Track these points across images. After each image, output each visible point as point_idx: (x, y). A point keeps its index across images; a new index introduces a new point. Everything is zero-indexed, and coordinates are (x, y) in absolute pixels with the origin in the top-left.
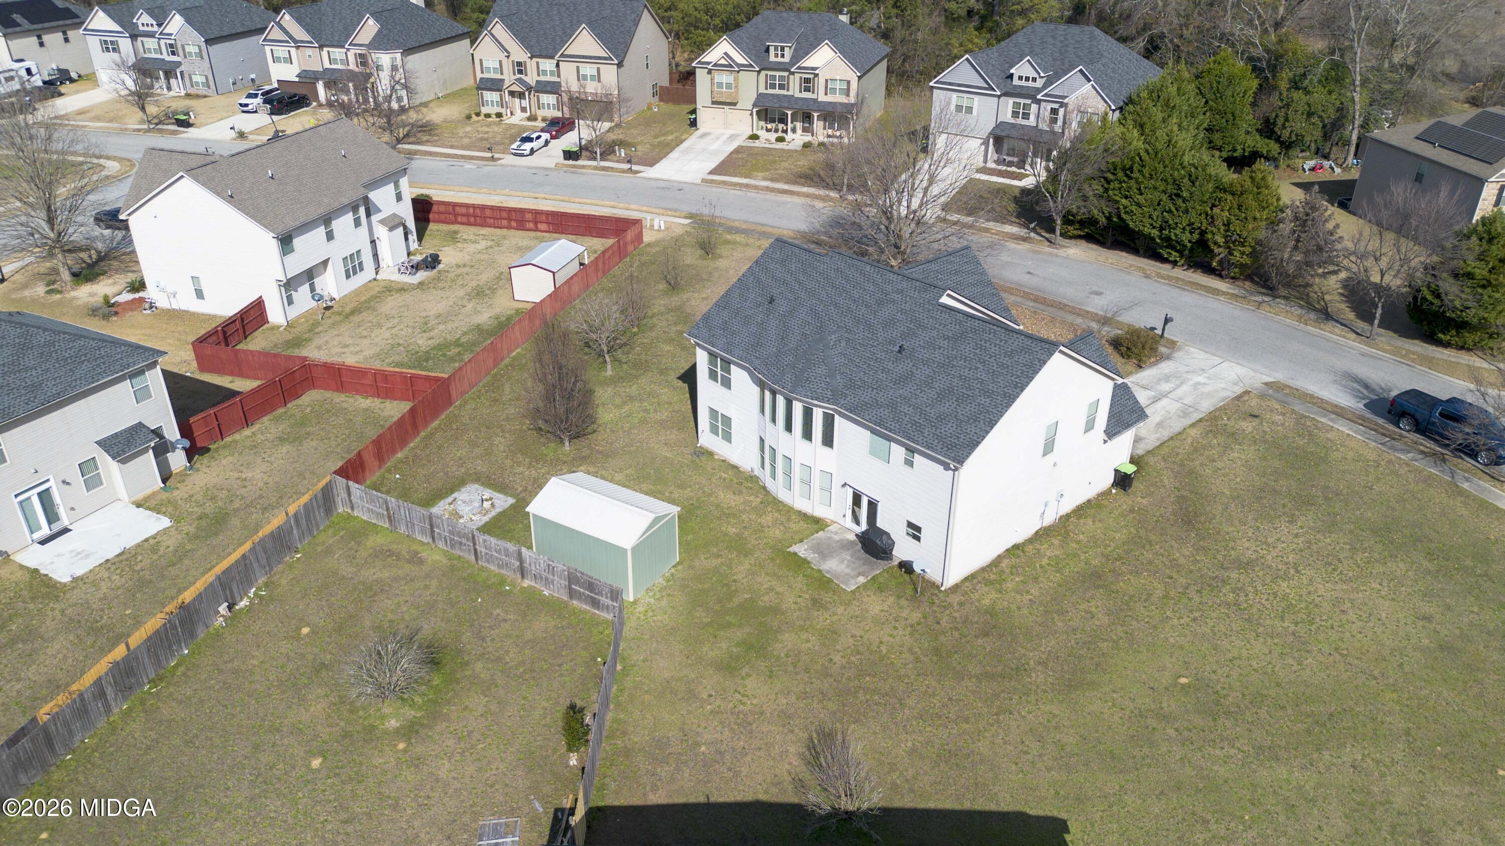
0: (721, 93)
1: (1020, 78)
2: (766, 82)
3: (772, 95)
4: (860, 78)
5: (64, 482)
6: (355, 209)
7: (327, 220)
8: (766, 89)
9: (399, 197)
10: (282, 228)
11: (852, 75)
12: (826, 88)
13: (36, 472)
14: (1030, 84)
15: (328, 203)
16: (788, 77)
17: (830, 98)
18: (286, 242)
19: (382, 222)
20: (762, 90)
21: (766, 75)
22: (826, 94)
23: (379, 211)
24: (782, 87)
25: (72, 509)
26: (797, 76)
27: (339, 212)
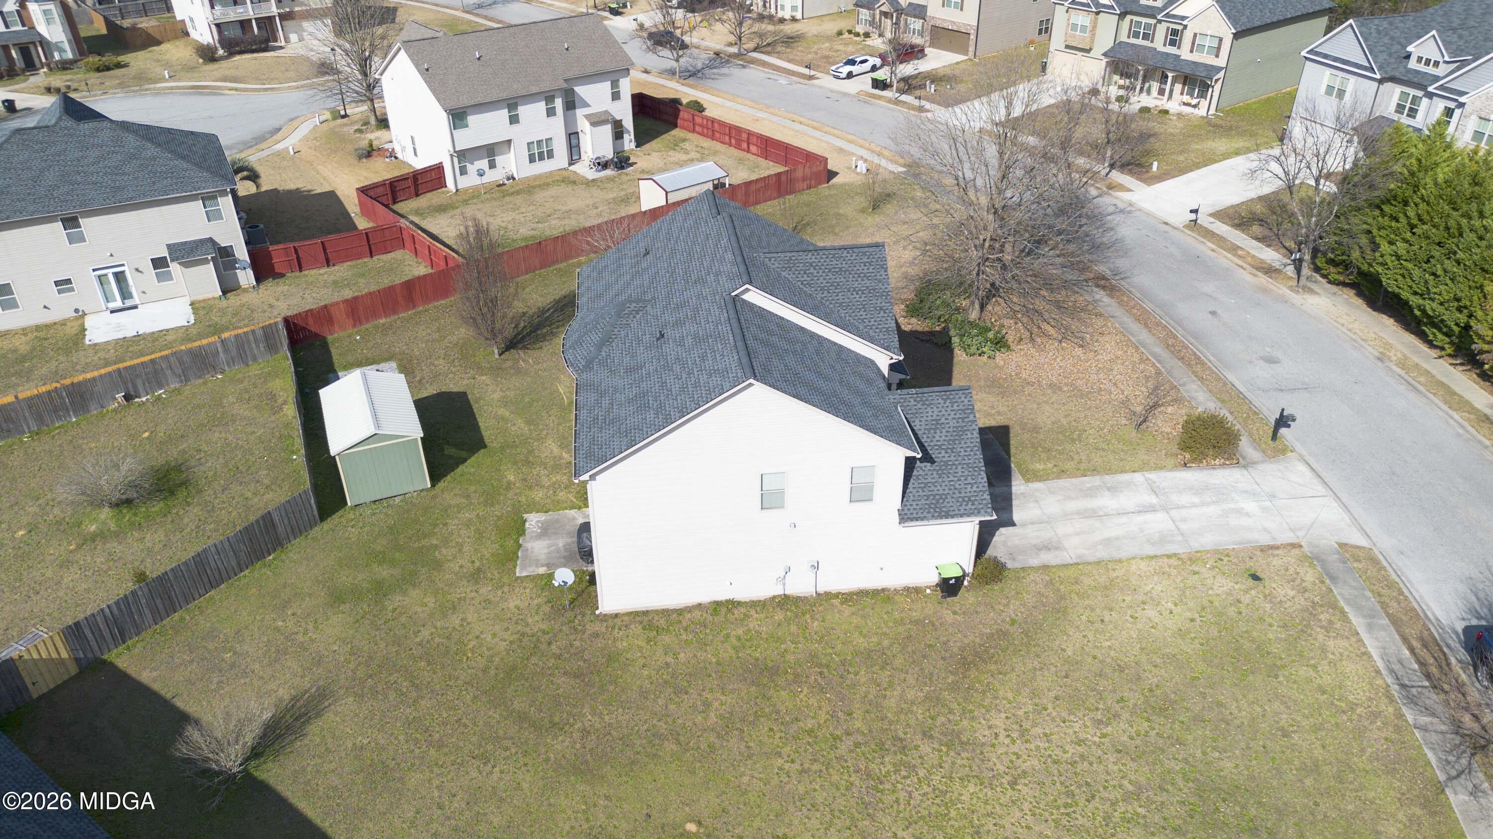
0: (1075, 36)
1: (1420, 59)
2: (1130, 29)
3: (1133, 45)
4: (1237, 36)
5: (137, 270)
6: (549, 99)
7: (512, 104)
8: (1129, 37)
9: (616, 96)
10: (455, 104)
11: (1227, 31)
12: (1193, 44)
13: (111, 255)
14: (1430, 70)
15: (518, 89)
16: (1155, 26)
17: (1196, 57)
18: (458, 117)
19: (587, 117)
20: (1123, 38)
21: (1132, 21)
22: (1192, 51)
23: (586, 105)
24: (1146, 37)
25: (144, 292)
26: (1164, 25)
27: (530, 98)
